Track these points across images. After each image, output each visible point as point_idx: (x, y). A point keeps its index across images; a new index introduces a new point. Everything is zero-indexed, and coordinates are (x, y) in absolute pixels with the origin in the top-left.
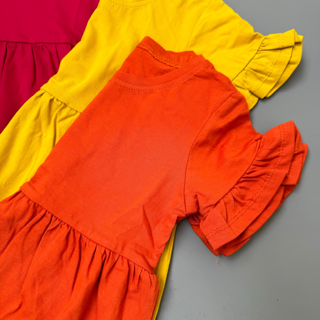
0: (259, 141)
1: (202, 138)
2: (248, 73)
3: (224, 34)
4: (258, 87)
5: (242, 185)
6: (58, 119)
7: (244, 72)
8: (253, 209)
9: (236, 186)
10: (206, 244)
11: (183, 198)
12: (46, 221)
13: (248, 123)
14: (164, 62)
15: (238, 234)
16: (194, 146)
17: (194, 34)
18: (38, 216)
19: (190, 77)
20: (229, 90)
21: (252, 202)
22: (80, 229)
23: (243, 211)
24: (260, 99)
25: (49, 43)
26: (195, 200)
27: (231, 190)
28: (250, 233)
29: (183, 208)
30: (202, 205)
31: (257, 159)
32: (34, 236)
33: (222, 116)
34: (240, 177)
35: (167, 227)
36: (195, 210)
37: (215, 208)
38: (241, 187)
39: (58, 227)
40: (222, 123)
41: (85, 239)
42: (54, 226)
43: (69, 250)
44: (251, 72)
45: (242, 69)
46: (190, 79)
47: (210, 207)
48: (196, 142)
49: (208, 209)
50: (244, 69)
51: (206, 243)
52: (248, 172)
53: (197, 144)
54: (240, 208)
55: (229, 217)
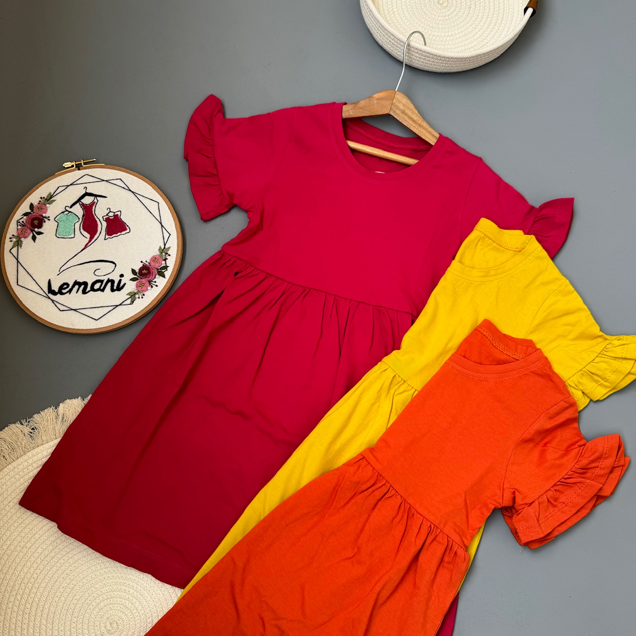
0: (583, 447)
1: (527, 436)
2: (585, 374)
3: (568, 325)
4: (592, 390)
5: (557, 488)
7: (580, 373)
8: (563, 512)
9: (552, 489)
10: (513, 534)
11: (502, 492)
12: (384, 490)
13: (575, 425)
14: (501, 350)
15: (546, 533)
16: (518, 442)
17: (536, 322)
18: (379, 485)
19: (526, 372)
20: (563, 394)
21: (564, 505)
22: (410, 501)
23: (553, 513)
24: (591, 400)
26: (513, 496)
27: (547, 491)
28: (556, 533)
29: (501, 501)
30: (519, 500)
31: (576, 466)
32: (372, 501)
33: (551, 418)
34: (557, 481)
35: (483, 514)
36: (510, 504)
37: (530, 507)
38: (555, 490)
39: (393, 497)
40: (549, 425)
41: (413, 510)
42: (389, 496)
43: (399, 517)
44: (588, 374)
45: (579, 370)
46: (526, 374)
47: (525, 505)
48: (521, 438)
49: (524, 506)
50: (581, 370)
51: (515, 533)
52: (565, 477)
53: (522, 440)
54: (551, 509)
55: (540, 516)
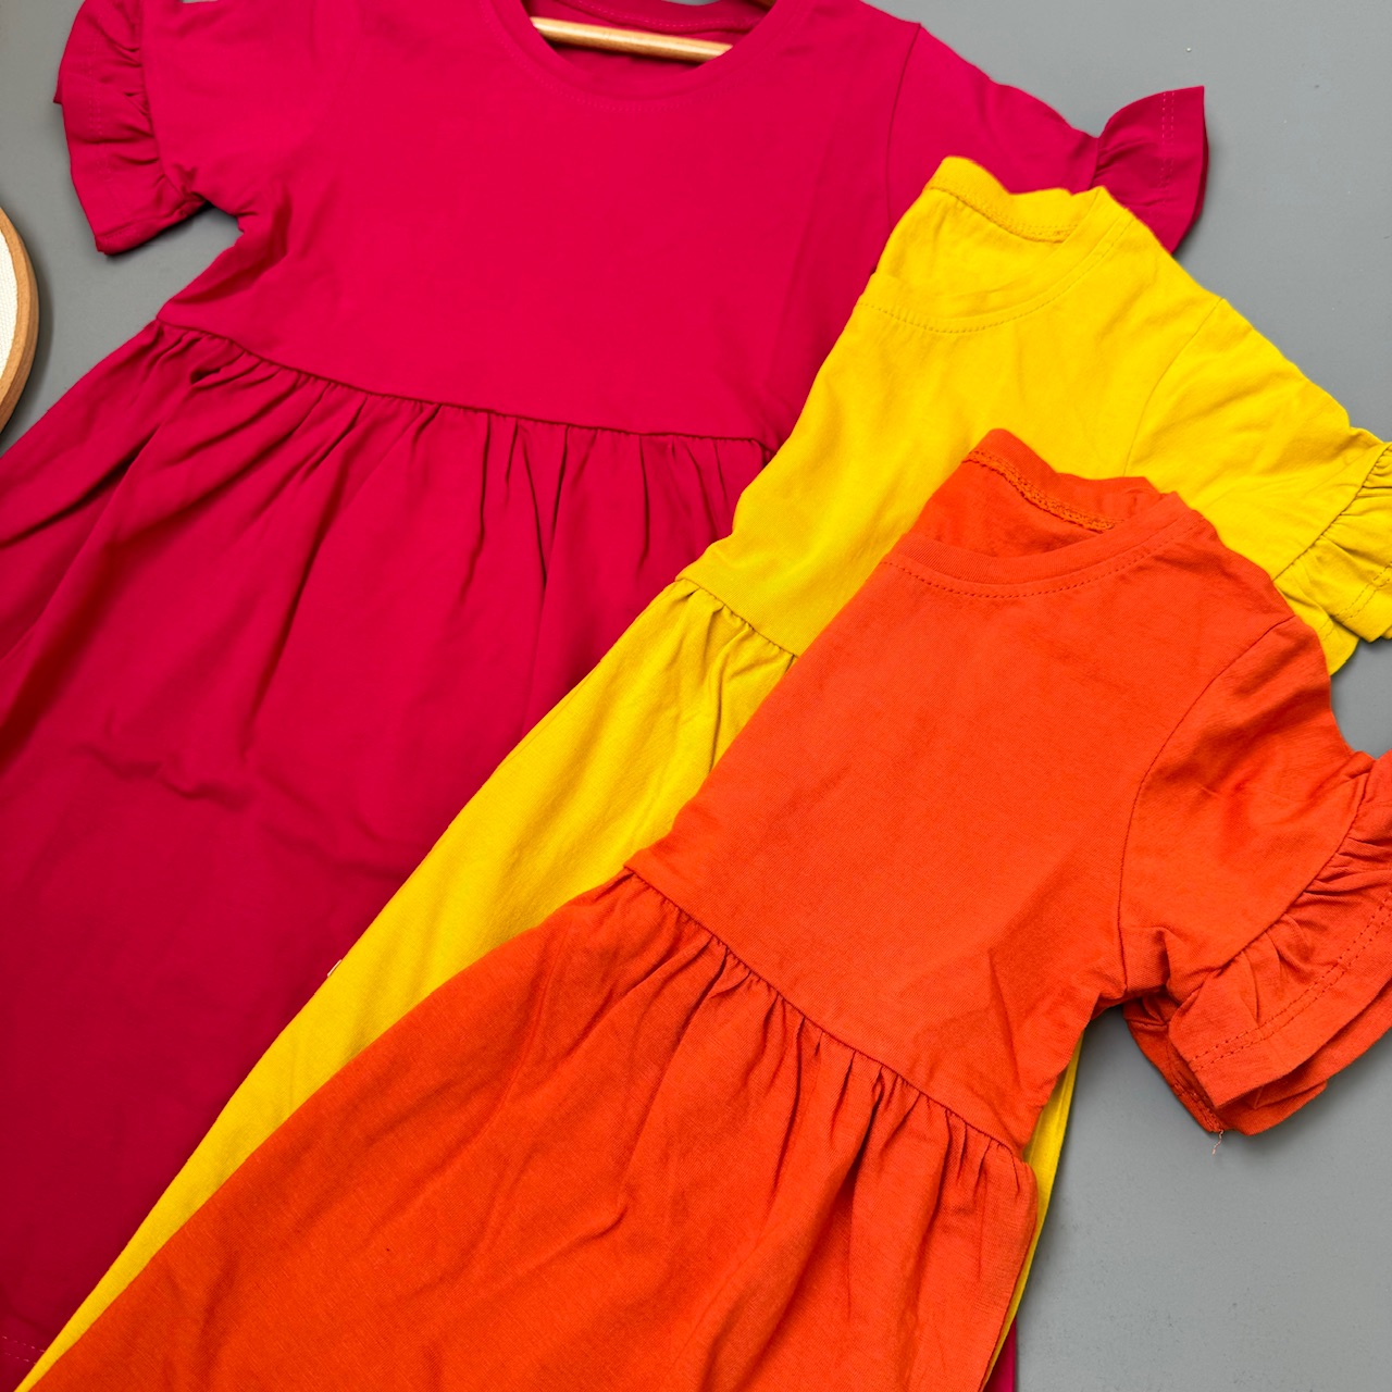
0: (1364, 777)
1: (1176, 755)
2: (1328, 557)
3: (1247, 427)
4: (1358, 605)
5: (1305, 914)
6: (729, 671)
7: (1313, 553)
8: (1339, 995)
9: (1286, 917)
11: (1117, 940)
12: (707, 967)
13: (1324, 719)
14: (1052, 511)
15: (1293, 1065)
16: (1149, 779)
17: (1151, 425)
18: (686, 952)
19: (1141, 562)
20: (1269, 610)
21: (1336, 972)
22: (802, 1000)
23: (1307, 999)
24: (1362, 641)
25: (694, 437)
26: (1157, 949)
27: (1271, 927)
28: (1325, 1069)
29: (1117, 972)
30: (1181, 960)
31: (1355, 834)
32: (668, 1011)
33: (1244, 691)
34: (1299, 889)
35: (1063, 1026)
36: (1155, 980)
37: (1221, 978)
38: (1301, 923)
39: (741, 990)
40: (1241, 714)
41: (815, 1035)
42: (730, 985)
43: (768, 1062)
44: (1338, 555)
45: (1310, 544)
46: (1141, 569)
47: (1204, 975)
48: (1157, 765)
49: (1199, 979)
50: (1313, 545)
52: (1325, 874)
53: (1160, 771)
54: (1299, 988)
55: (1264, 1010)
